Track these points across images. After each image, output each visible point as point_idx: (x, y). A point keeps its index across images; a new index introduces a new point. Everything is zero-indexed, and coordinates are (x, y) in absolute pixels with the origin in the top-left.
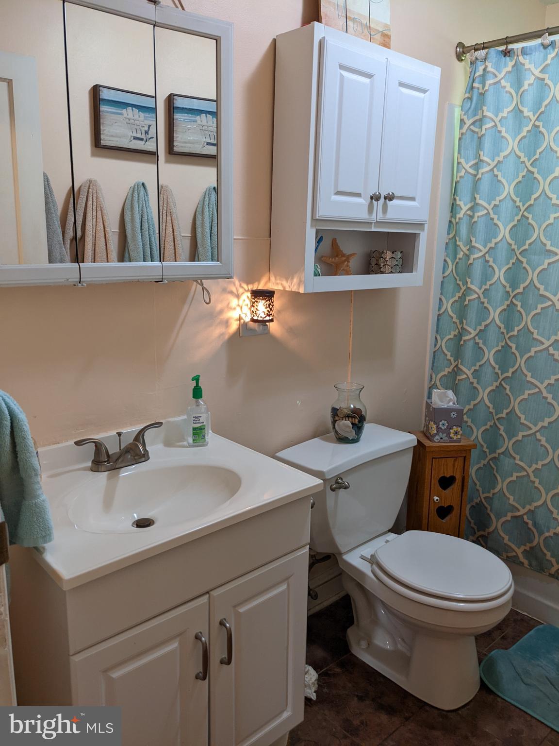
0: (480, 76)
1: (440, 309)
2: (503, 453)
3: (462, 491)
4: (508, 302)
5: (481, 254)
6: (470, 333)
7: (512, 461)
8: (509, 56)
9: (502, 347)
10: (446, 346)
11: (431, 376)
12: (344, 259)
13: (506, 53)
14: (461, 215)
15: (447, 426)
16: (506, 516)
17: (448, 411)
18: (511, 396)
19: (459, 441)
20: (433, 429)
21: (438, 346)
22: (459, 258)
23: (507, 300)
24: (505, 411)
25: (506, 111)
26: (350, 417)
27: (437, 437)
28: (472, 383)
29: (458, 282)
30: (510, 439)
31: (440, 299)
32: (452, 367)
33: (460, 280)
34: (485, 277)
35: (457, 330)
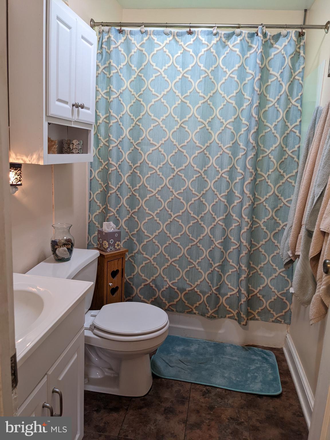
0: (106, 41)
1: (91, 177)
2: (137, 253)
3: (122, 277)
4: (132, 171)
5: (116, 144)
6: (114, 189)
7: (142, 255)
8: (122, 34)
9: (130, 196)
10: (96, 198)
11: (89, 216)
12: (53, 143)
13: (120, 32)
14: (101, 121)
15: (114, 242)
16: (141, 285)
17: (113, 233)
18: (139, 222)
19: (119, 249)
20: (106, 245)
21: (92, 198)
22: (101, 146)
23: (131, 170)
24: (136, 230)
25: (122, 64)
26: (65, 244)
27: (109, 249)
28: (116, 217)
29: (101, 160)
30: (140, 245)
31: (91, 170)
32: (101, 209)
33: (101, 159)
34: (119, 157)
35: (102, 188)
